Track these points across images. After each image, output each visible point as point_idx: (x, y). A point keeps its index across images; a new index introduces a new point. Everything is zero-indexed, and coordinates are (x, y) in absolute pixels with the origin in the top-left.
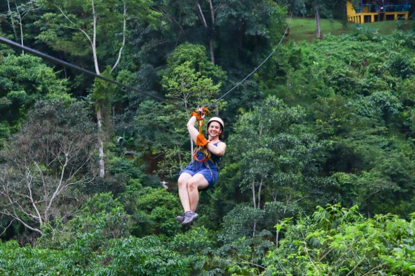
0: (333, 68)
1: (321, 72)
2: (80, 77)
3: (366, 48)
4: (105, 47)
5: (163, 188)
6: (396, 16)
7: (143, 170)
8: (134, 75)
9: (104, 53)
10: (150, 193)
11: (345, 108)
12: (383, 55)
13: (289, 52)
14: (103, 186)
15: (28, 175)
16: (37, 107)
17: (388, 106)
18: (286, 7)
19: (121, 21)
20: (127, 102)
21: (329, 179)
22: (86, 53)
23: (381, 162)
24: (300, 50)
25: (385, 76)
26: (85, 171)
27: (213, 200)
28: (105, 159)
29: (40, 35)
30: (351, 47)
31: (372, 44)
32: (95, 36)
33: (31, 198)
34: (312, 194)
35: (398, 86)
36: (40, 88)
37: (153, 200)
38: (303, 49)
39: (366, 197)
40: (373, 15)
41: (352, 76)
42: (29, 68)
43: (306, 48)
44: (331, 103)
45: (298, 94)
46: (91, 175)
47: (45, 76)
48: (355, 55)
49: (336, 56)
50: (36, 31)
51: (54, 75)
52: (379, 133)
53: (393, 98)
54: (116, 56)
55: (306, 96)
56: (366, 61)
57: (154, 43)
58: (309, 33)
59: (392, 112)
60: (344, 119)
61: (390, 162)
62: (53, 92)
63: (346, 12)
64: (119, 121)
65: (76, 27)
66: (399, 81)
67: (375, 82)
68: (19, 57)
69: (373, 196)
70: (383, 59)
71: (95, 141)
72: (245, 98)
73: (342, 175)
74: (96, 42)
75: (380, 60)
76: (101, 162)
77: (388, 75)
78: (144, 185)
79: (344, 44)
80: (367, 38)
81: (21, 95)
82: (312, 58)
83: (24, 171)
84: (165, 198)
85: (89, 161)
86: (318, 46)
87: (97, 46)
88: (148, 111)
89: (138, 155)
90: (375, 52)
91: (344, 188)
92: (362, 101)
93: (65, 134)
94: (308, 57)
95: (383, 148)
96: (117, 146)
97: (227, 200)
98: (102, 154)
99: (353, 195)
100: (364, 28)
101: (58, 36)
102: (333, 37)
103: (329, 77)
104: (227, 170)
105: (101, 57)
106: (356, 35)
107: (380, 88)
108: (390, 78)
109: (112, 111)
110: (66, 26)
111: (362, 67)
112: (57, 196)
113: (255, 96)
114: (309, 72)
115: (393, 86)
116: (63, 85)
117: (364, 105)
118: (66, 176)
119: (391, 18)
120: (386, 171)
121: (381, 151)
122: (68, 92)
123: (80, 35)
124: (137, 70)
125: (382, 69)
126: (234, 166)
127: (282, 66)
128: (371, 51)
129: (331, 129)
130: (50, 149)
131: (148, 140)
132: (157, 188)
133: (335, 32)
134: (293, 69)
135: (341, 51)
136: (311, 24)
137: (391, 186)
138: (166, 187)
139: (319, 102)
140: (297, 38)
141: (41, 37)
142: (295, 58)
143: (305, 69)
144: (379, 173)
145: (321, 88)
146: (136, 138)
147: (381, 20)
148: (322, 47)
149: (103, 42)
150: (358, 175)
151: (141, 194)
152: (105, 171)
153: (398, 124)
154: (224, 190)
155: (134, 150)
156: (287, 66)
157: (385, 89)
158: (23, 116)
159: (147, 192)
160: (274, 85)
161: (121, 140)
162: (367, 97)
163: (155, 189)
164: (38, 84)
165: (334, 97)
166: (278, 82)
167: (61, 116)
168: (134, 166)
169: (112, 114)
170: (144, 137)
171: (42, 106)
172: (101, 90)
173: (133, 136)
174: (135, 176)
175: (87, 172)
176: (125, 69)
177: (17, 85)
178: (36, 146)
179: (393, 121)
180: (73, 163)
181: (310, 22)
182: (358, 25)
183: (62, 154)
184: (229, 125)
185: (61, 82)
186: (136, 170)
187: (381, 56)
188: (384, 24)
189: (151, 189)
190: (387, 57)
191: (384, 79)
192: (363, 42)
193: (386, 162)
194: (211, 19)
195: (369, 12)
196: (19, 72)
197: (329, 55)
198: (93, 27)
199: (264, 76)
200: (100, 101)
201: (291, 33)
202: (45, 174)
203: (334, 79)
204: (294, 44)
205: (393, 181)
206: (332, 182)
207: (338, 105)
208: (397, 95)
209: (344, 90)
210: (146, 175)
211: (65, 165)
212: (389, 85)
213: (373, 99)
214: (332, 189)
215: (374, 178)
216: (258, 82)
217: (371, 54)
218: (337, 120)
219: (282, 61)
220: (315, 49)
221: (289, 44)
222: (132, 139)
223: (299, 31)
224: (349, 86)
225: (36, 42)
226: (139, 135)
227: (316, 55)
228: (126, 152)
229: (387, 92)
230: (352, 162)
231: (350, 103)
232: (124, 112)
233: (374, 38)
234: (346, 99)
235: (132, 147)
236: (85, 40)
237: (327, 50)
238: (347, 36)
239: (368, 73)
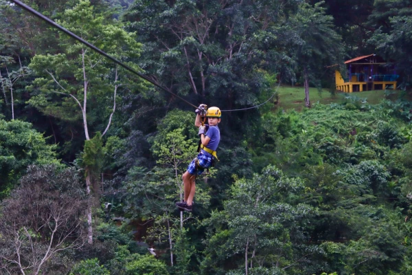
0: (322, 136)
1: (309, 140)
2: (68, 143)
3: (355, 117)
4: (94, 113)
5: (151, 254)
6: (384, 86)
7: (131, 237)
8: (124, 141)
9: (94, 118)
10: (138, 260)
11: (333, 176)
12: (371, 125)
13: (278, 121)
14: (91, 252)
15: (17, 240)
16: (29, 172)
17: (376, 175)
18: (275, 75)
19: (112, 90)
20: (116, 168)
21: (316, 248)
22: (76, 118)
23: (370, 231)
24: (289, 118)
25: (373, 145)
26: (74, 237)
27: (203, 268)
28: (93, 225)
29: (30, 100)
30: (339, 115)
31: (361, 113)
32: (85, 101)
33: (20, 264)
34: (300, 262)
35: (386, 155)
36: (30, 153)
37: (141, 267)
38: (292, 118)
39: (354, 266)
40: (361, 84)
41: (340, 144)
42: (19, 133)
43: (295, 117)
44: (319, 171)
45: (287, 162)
46: (80, 241)
47: (35, 142)
48: (343, 124)
49: (324, 124)
50: (26, 96)
51: (43, 140)
52: (366, 202)
53: (381, 167)
54: (106, 122)
55: (295, 164)
56: (354, 130)
57: (142, 111)
58: (297, 102)
59: (380, 181)
60: (332, 187)
61: (379, 231)
62: (42, 158)
63: (335, 81)
64: (108, 186)
65: (67, 93)
66: (387, 150)
67: (363, 151)
68: (9, 123)
69: (361, 265)
70: (371, 128)
71: (86, 206)
72: (235, 165)
73: (330, 245)
74: (87, 108)
75: (368, 130)
76: (90, 229)
77: (376, 144)
78: (132, 252)
79: (332, 113)
80: (355, 107)
81: (11, 160)
82: (301, 127)
83: (13, 236)
84: (153, 265)
85: (79, 226)
86: (307, 115)
87: (87, 112)
88: (137, 177)
89: (126, 221)
90: (363, 121)
91: (333, 258)
92: (351, 169)
93: (55, 200)
94: (297, 125)
95: (372, 217)
96: (106, 212)
97: (217, 267)
98: (90, 221)
99: (341, 265)
100: (352, 97)
101: (48, 101)
102: (322, 105)
103: (318, 146)
104: (218, 237)
105: (91, 123)
106: (345, 104)
107: (368, 157)
108: (378, 147)
109: (101, 176)
110: (57, 92)
111: (350, 135)
112: (46, 262)
113: (245, 163)
114: (297, 140)
115: (381, 155)
116: (53, 150)
117: (352, 174)
118: (55, 243)
119: (379, 87)
120: (374, 241)
121: (370, 220)
122: (58, 158)
123: (69, 101)
124: (126, 136)
125: (370, 138)
126: (224, 233)
127: (271, 134)
128: (359, 120)
129: (320, 197)
130: (40, 214)
131: (136, 207)
132: (144, 254)
133: (325, 101)
134: (282, 137)
135: (330, 119)
136: (299, 93)
137: (379, 255)
138: (154, 254)
139: (308, 170)
140: (286, 107)
141: (32, 102)
142: (284, 126)
143: (294, 137)
144: (368, 242)
145: (310, 156)
146: (125, 205)
147: (370, 89)
148: (311, 115)
149: (92, 108)
150: (347, 245)
151: (130, 261)
152: (93, 237)
153: (386, 193)
154: (215, 257)
155: (122, 216)
156: (275, 134)
157: (373, 158)
158: (11, 181)
159: (135, 259)
160: (262, 152)
161: (110, 206)
162: (355, 166)
163: (143, 256)
164: (27, 150)
165: (322, 165)
166: (267, 149)
167: (52, 182)
168: (122, 232)
169: (101, 180)
170: (133, 204)
171: (34, 171)
172: (90, 156)
173: (122, 202)
174: (122, 243)
175: (76, 238)
176: (114, 135)
177: (7, 149)
178: (26, 212)
179: (381, 190)
180: (63, 228)
181: (298, 90)
182: (346, 95)
183: (52, 220)
184: (218, 192)
185: (51, 147)
186: (123, 236)
187: (369, 125)
188: (372, 93)
189: (139, 255)
190: (375, 126)
191: (372, 148)
192: (351, 111)
193: (375, 231)
194: (202, 86)
195: (357, 81)
196: (9, 138)
197: (318, 123)
198: (83, 93)
199: (253, 144)
200: (90, 167)
201: (280, 101)
202: (33, 239)
203: (322, 147)
204: (283, 112)
205: (382, 250)
206: (319, 250)
207: (326, 174)
208: (385, 164)
209: (333, 158)
210: (133, 242)
211: (55, 231)
212: (377, 154)
213: (361, 168)
214: (320, 257)
215: (363, 247)
216: (247, 149)
217: (359, 123)
218: (325, 188)
219: (271, 129)
220: (303, 117)
221: (277, 112)
222: (120, 205)
223: (288, 99)
224: (338, 154)
225: (26, 107)
226: (127, 202)
227: (304, 123)
228: (115, 218)
229: (375, 161)
230: (340, 231)
231: (338, 171)
232: (113, 178)
233: (362, 107)
234: (335, 167)
235: (121, 213)
236: (75, 105)
237: (316, 119)
238: (335, 104)
239: (356, 142)
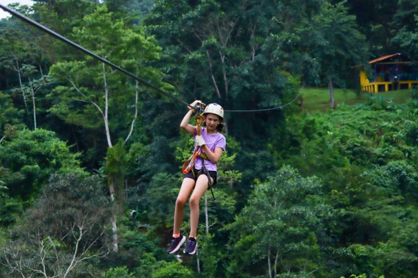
0: (348, 138)
1: (335, 142)
2: (92, 150)
3: (381, 117)
4: (117, 120)
5: (177, 261)
6: (410, 85)
7: (157, 244)
8: (148, 147)
9: (117, 125)
10: (165, 267)
11: (361, 178)
12: (398, 125)
13: (303, 123)
14: (117, 261)
15: (42, 250)
16: (52, 181)
17: (404, 176)
18: (299, 77)
19: (133, 94)
20: (140, 174)
21: (344, 250)
22: (98, 125)
23: (398, 232)
24: (314, 120)
25: (400, 145)
26: (99, 245)
27: (230, 273)
28: (118, 233)
29: (51, 109)
30: (365, 116)
31: (387, 113)
32: (107, 108)
33: (45, 274)
34: (328, 265)
35: (414, 155)
36: (54, 161)
37: (168, 274)
38: (317, 119)
39: (383, 268)
40: (386, 84)
41: (366, 145)
42: (43, 142)
43: (320, 119)
44: (346, 173)
45: (313, 165)
46: (105, 249)
47: (59, 150)
48: (369, 125)
49: (350, 126)
50: (48, 104)
51: (67, 149)
52: (395, 203)
53: (410, 167)
54: (128, 128)
55: (321, 166)
56: (381, 131)
57: (166, 114)
58: (322, 103)
59: (409, 181)
60: (360, 189)
61: (406, 233)
62: (66, 166)
63: (359, 82)
64: (133, 193)
65: (88, 100)
66: (415, 150)
67: (390, 152)
68: (34, 132)
69: (391, 267)
70: (398, 128)
71: (110, 214)
72: (259, 169)
73: (358, 247)
74: (109, 115)
75: (395, 130)
76: (115, 237)
77: (403, 144)
78: (158, 259)
79: (358, 114)
80: (381, 107)
81: (36, 169)
82: (326, 128)
83: (37, 246)
84: (179, 272)
85: (103, 235)
86: (332, 116)
87: (109, 119)
88: (161, 183)
89: (151, 228)
90: (390, 121)
91: (361, 260)
92: (378, 170)
93: (78, 208)
94: (322, 127)
95: (401, 218)
96: (130, 220)
97: (243, 273)
98: (115, 229)
99: (369, 267)
100: (378, 97)
101: (70, 109)
102: (347, 106)
103: (344, 147)
104: (243, 242)
105: (113, 130)
106: (371, 104)
107: (395, 158)
108: (405, 147)
109: (125, 184)
110: (77, 99)
111: (377, 136)
112: (71, 271)
113: (269, 167)
114: (323, 142)
115: (409, 156)
116: (77, 158)
117: (379, 175)
118: (80, 251)
119: (405, 87)
120: (402, 242)
121: (398, 221)
122: (81, 166)
123: (91, 108)
124: (150, 142)
125: (397, 138)
126: (249, 238)
127: (296, 136)
128: (386, 121)
129: (347, 199)
130: (64, 223)
131: (161, 213)
132: (171, 261)
133: (351, 102)
134: (308, 139)
135: (356, 120)
136: (324, 94)
137: (409, 257)
138: (180, 261)
139: (334, 172)
140: (311, 109)
141: (53, 110)
142: (309, 128)
143: (319, 139)
144: (396, 243)
145: (335, 158)
146: (150, 211)
147: (396, 88)
148: (336, 117)
149: (114, 115)
150: (375, 247)
151: (156, 268)
152: (118, 245)
153: (414, 194)
154: (240, 262)
155: (147, 223)
156: (301, 136)
157: (401, 159)
158: (36, 191)
159: (162, 266)
160: (288, 155)
161: (134, 213)
162: (383, 167)
163: (170, 263)
164: (52, 158)
165: (349, 167)
166: (292, 152)
167: (75, 191)
168: (148, 239)
169: (124, 188)
170: (157, 210)
171: (56, 179)
172: (114, 163)
173: (146, 209)
174: (149, 250)
175: (101, 246)
176: (137, 141)
177: (31, 159)
178: (49, 221)
179: (409, 191)
180: (87, 237)
181: (323, 91)
182: (371, 95)
183: (77, 229)
184: (243, 196)
185: (75, 156)
186: (149, 243)
187: (396, 125)
188: (398, 93)
189: (165, 262)
190: (402, 126)
191: (399, 148)
192: (377, 112)
193: (403, 232)
194: (225, 90)
195: (382, 81)
196: (33, 146)
197: (343, 125)
198: (105, 100)
199: (279, 147)
200: (113, 174)
201: (305, 102)
202: (58, 249)
203: (349, 149)
204: (308, 114)
205: (411, 251)
206: (347, 252)
207: (354, 175)
208: (413, 164)
209: (360, 160)
210: (159, 249)
211: (79, 239)
212: (405, 154)
213: (389, 169)
214: (348, 260)
215: (392, 249)
216: (272, 153)
217: (386, 124)
218: (352, 189)
219: (296, 131)
220: (329, 119)
221: (302, 114)
222: (145, 212)
223: (312, 101)
224: (365, 155)
225: (47, 116)
226: (152, 208)
227: (330, 125)
228: (140, 226)
229: (403, 162)
230: (369, 233)
231: (365, 173)
232: (136, 184)
233: (389, 107)
234: (362, 169)
235: (146, 220)
236: (97, 113)
237: (341, 120)
238: (361, 105)
239: (383, 142)
